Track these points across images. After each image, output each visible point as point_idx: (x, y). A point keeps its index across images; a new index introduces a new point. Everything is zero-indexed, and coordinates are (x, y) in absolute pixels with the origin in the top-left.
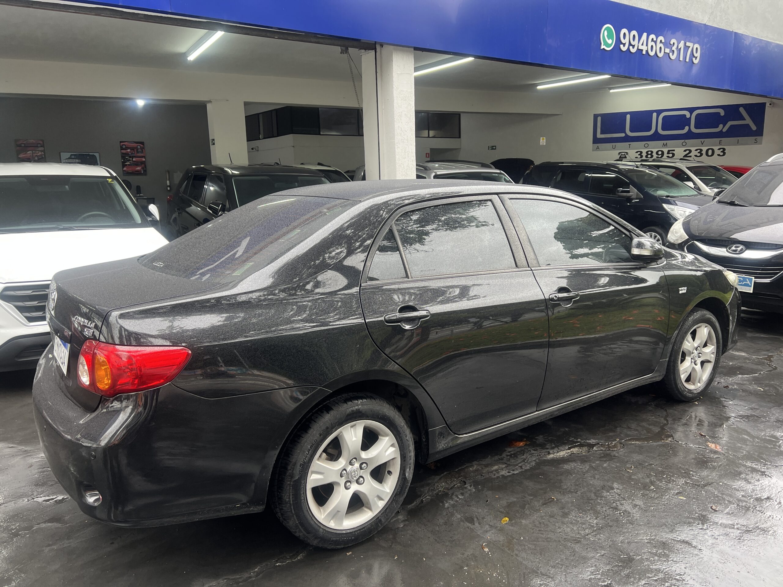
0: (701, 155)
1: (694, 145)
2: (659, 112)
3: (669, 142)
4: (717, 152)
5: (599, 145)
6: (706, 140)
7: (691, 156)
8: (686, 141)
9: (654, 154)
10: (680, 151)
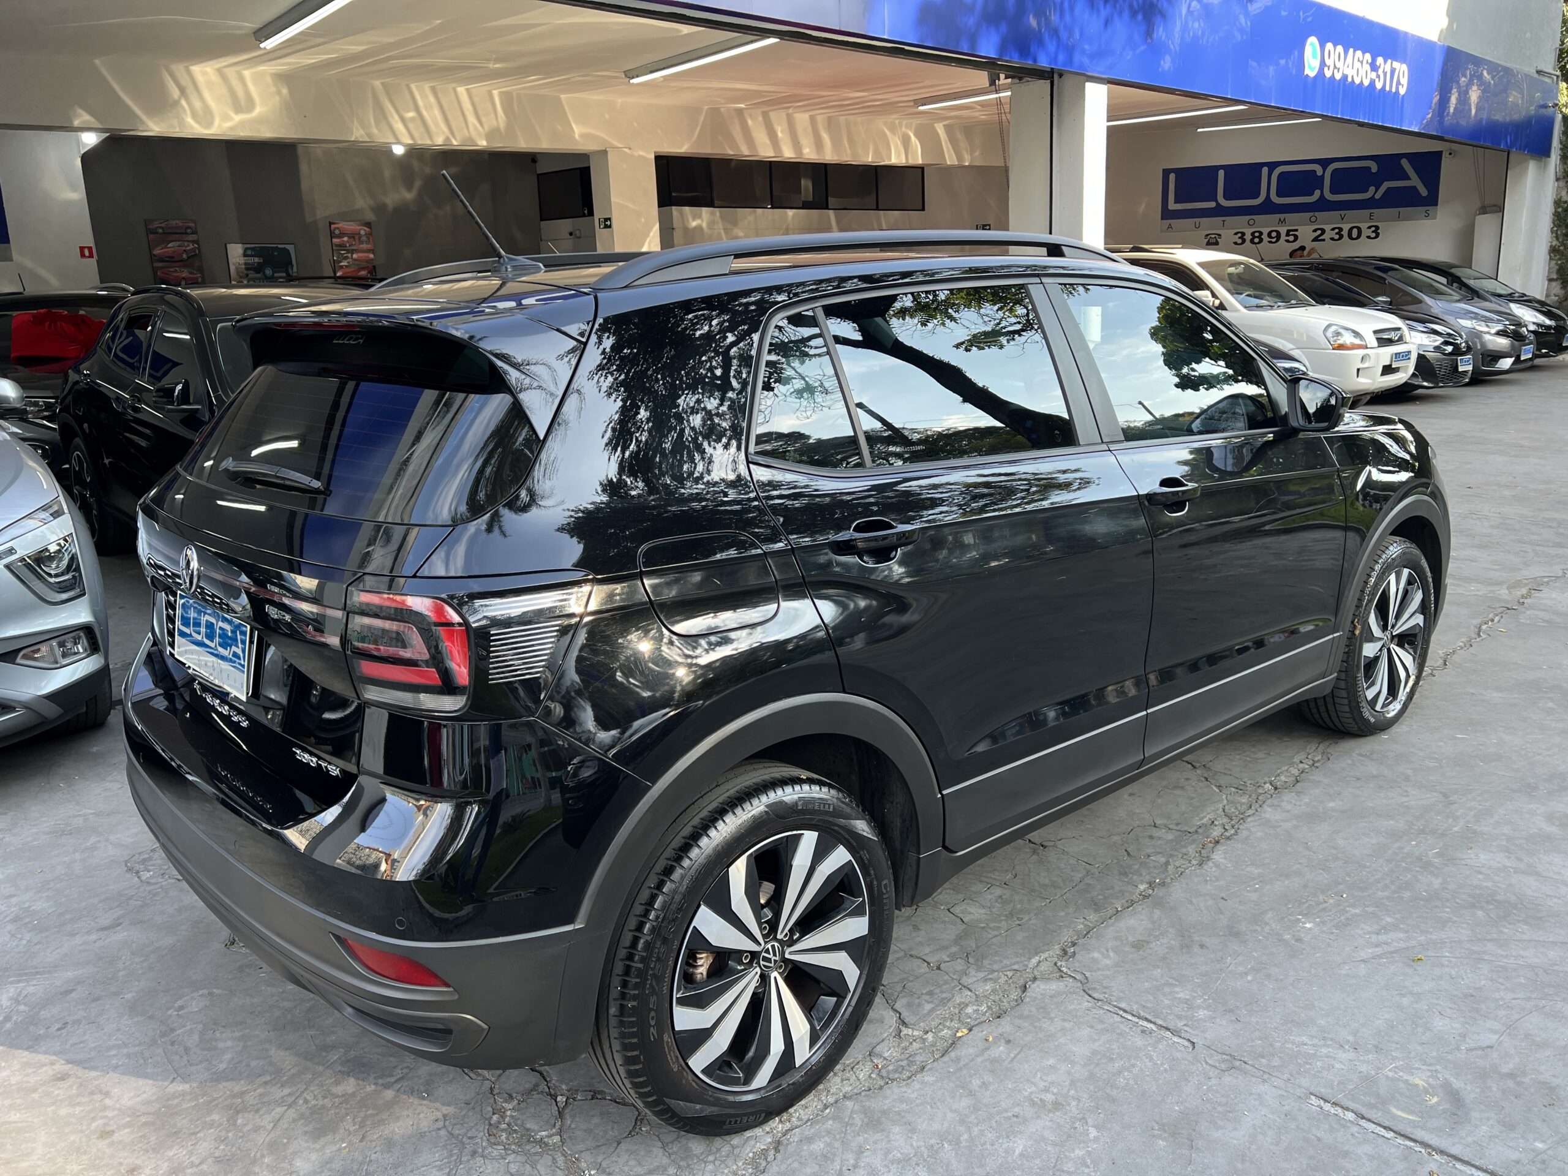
0: (1341, 237)
1: (1329, 221)
3: (1288, 216)
4: (1366, 232)
6: (1349, 213)
7: (1324, 240)
8: (1317, 214)
9: (1265, 237)
10: (1306, 234)
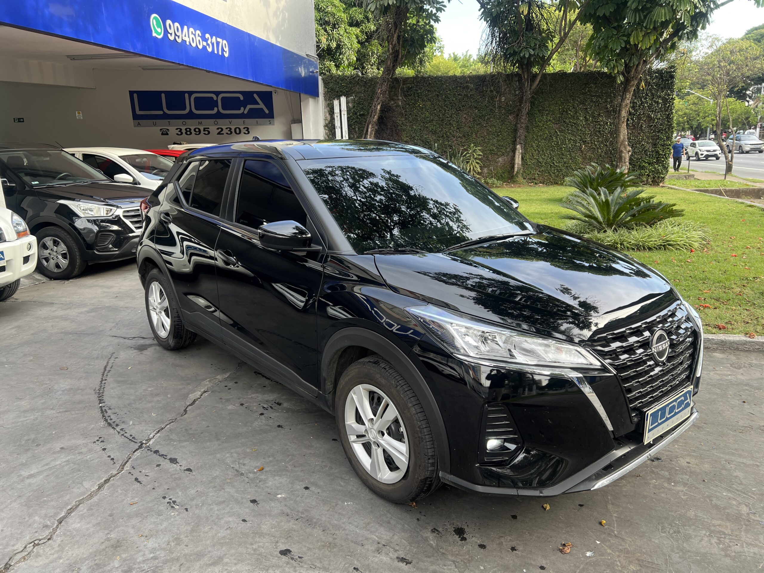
0: (231, 133)
1: (224, 124)
2: (190, 93)
3: (203, 121)
4: (243, 131)
5: (140, 121)
6: (234, 121)
7: (223, 134)
8: (217, 120)
9: (192, 131)
10: (213, 129)
